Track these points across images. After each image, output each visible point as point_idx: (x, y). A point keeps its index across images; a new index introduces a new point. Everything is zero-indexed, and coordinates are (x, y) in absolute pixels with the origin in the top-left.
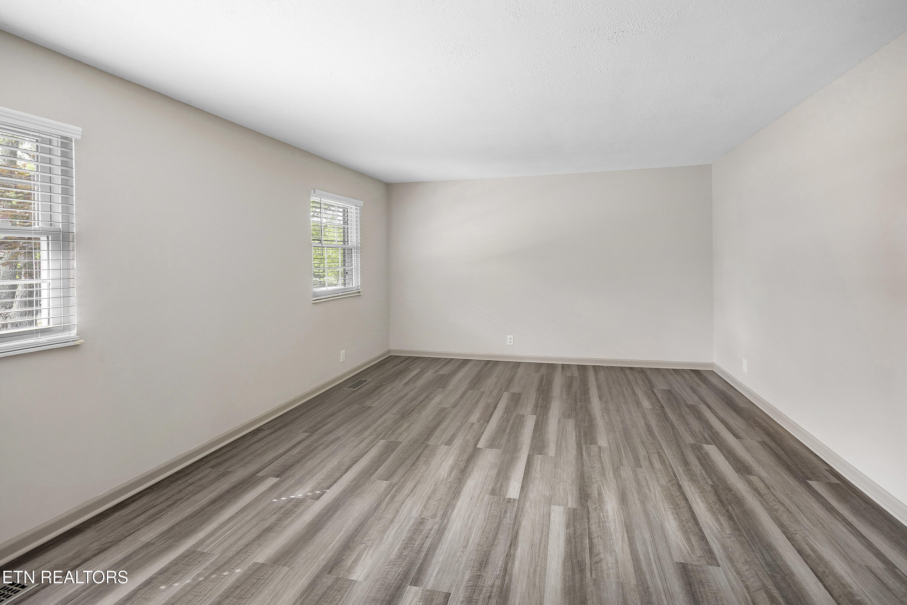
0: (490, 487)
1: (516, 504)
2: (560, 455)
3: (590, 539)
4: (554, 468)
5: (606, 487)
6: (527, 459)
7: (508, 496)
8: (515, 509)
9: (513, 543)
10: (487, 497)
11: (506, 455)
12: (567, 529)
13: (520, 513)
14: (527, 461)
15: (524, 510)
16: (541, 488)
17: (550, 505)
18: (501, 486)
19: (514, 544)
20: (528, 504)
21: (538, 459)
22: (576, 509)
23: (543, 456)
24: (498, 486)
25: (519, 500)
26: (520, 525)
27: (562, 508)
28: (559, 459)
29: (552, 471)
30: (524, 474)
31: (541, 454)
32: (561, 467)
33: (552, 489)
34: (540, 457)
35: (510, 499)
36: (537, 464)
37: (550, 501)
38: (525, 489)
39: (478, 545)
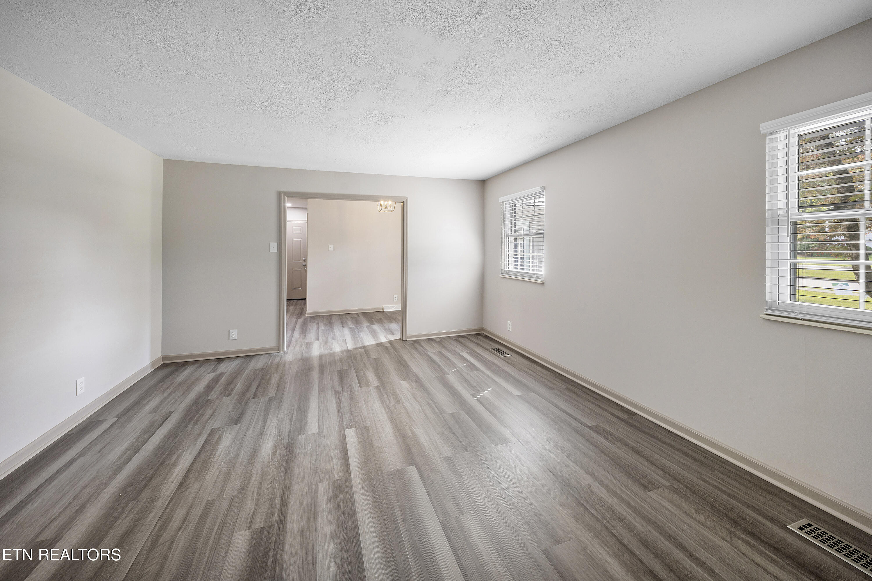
0: (371, 431)
1: (345, 426)
2: (311, 488)
3: (291, 421)
4: (318, 467)
5: (266, 460)
6: (350, 469)
7: (353, 429)
8: (345, 423)
9: (339, 409)
10: (369, 424)
11: (376, 467)
12: (306, 422)
13: (340, 422)
14: (349, 467)
15: (338, 424)
16: (328, 443)
17: (319, 432)
18: (363, 434)
19: (338, 407)
20: (336, 428)
21: (338, 475)
22: (298, 435)
23: (333, 479)
24: (365, 434)
25: (344, 429)
26: (338, 416)
27: (310, 433)
28: (312, 481)
29: (320, 462)
30: (347, 451)
31: (336, 481)
32: (311, 470)
33: (319, 444)
34: (336, 476)
35: (351, 428)
36: (337, 466)
37: (320, 435)
38: (342, 438)
39: (358, 402)
